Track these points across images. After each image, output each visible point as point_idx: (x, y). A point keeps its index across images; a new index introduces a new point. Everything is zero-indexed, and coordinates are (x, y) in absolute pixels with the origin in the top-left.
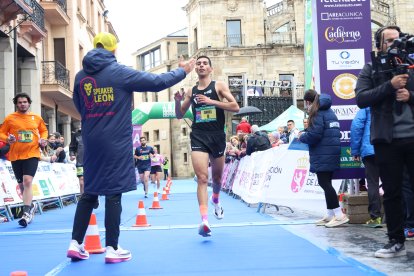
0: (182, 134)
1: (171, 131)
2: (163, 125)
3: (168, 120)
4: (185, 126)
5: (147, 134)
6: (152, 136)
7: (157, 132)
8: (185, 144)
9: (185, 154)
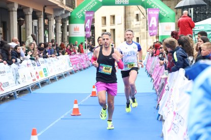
0: (135, 20)
1: (125, 17)
2: (119, 11)
3: (123, 7)
4: (138, 12)
5: (105, 18)
6: (108, 20)
7: (113, 17)
8: (138, 29)
9: (138, 38)
